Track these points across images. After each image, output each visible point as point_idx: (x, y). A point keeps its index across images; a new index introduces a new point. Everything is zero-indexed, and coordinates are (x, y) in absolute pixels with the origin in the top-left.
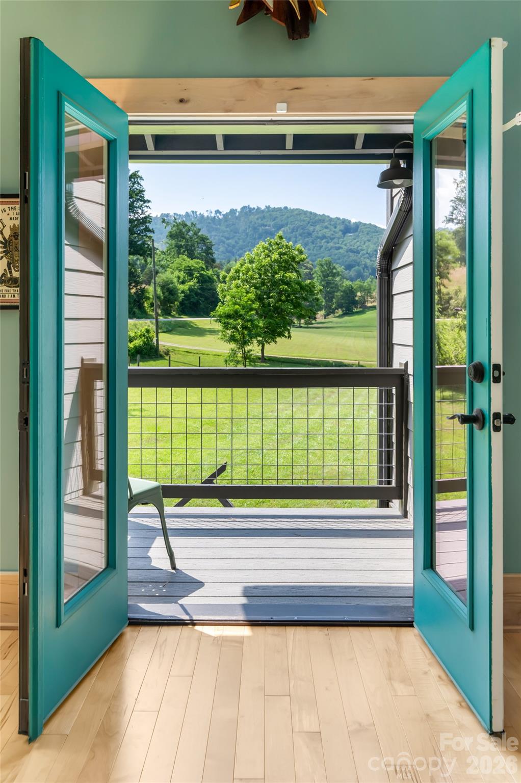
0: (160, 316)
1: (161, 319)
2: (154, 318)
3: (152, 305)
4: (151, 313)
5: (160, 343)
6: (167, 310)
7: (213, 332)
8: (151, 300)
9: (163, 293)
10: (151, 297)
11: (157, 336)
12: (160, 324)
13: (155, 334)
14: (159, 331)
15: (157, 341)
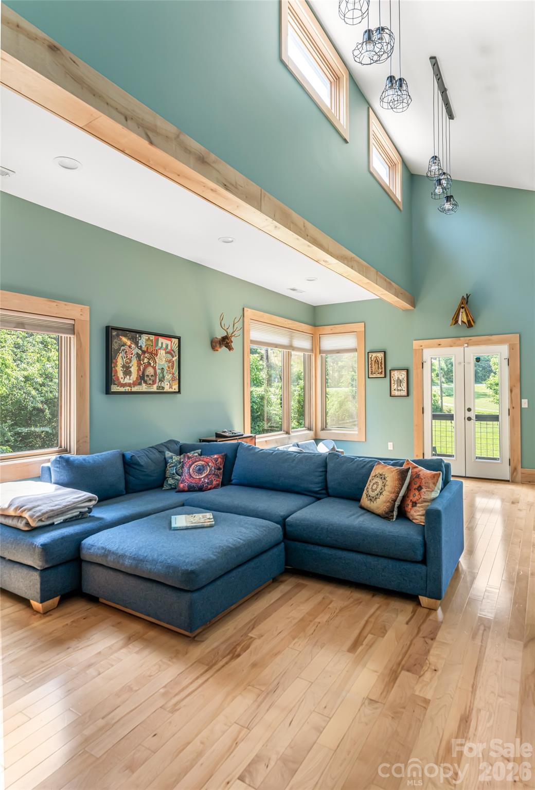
0: (443, 383)
1: (445, 386)
2: (438, 385)
3: (437, 375)
4: (437, 381)
5: (444, 404)
6: (450, 378)
7: (485, 395)
8: (437, 372)
9: (447, 366)
10: (437, 369)
11: (442, 399)
12: (444, 390)
13: (440, 398)
14: (444, 395)
15: (442, 402)
